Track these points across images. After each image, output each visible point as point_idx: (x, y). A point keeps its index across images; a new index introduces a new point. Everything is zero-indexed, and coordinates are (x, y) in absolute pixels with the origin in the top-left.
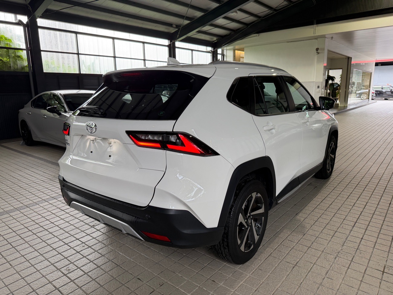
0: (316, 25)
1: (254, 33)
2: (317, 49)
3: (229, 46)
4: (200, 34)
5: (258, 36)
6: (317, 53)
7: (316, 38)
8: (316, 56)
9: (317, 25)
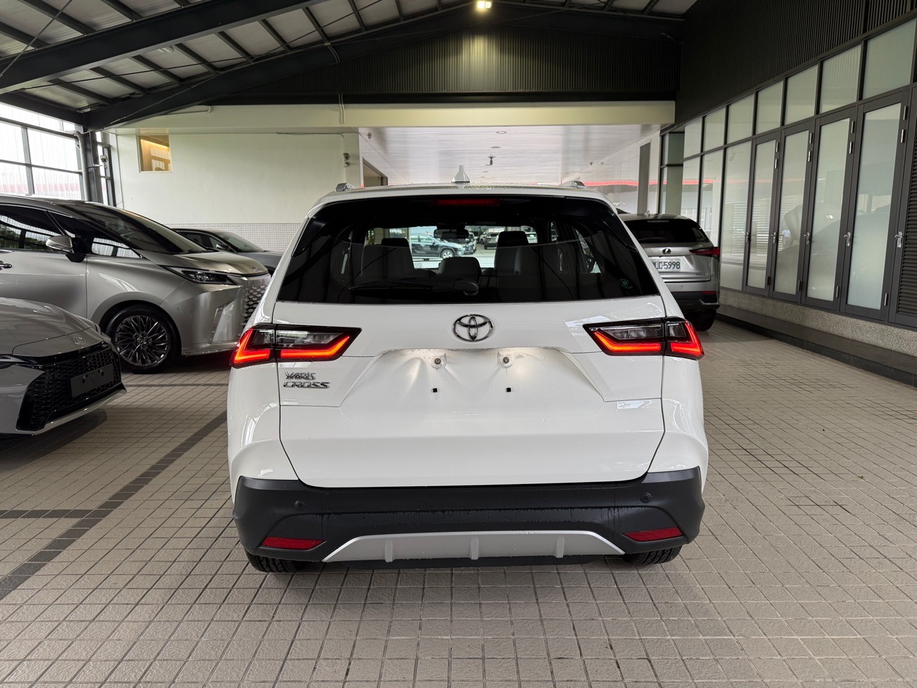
0: (343, 105)
1: (199, 102)
3: (127, 126)
4: (56, 88)
5: (211, 111)
6: (346, 164)
7: (341, 132)
8: (345, 169)
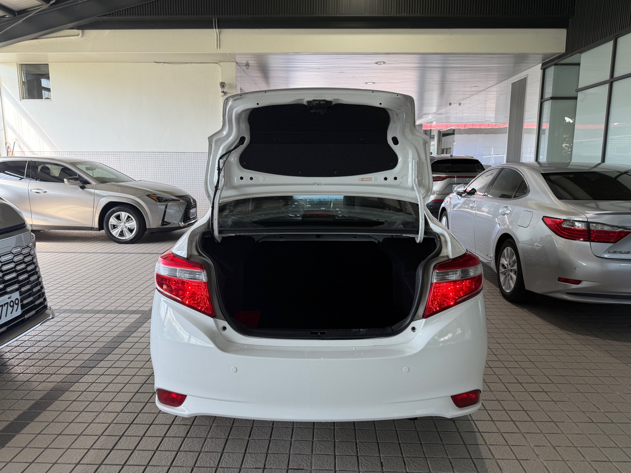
0: (217, 30)
2: (223, 85)
5: (83, 35)
6: (223, 94)
7: (218, 60)
8: (221, 99)
9: (219, 30)
